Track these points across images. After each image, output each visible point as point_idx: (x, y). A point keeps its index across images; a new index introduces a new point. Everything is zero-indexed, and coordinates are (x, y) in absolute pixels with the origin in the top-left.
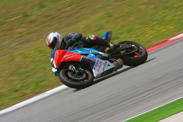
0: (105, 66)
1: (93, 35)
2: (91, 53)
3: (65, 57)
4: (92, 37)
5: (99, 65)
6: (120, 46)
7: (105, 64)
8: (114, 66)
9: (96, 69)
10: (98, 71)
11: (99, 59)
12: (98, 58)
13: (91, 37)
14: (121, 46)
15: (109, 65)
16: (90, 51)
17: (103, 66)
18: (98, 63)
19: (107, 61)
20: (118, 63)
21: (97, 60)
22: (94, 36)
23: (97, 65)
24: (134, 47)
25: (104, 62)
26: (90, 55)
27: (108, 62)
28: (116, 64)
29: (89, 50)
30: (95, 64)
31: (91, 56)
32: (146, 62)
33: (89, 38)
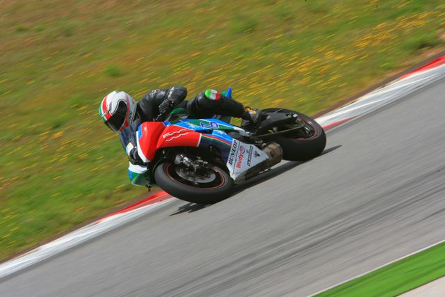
0: (250, 156)
1: (212, 90)
2: (217, 129)
3: (164, 137)
4: (212, 94)
5: (239, 155)
6: (267, 116)
7: (249, 152)
8: (267, 157)
9: (234, 162)
10: (239, 166)
11: (237, 141)
12: (234, 139)
13: (210, 93)
14: (269, 117)
15: (258, 155)
16: (214, 126)
17: (246, 156)
18: (237, 149)
19: (253, 146)
20: (273, 150)
21: (233, 143)
22: (216, 92)
23: (235, 154)
24: (296, 118)
25: (247, 146)
26: (216, 133)
27: (255, 149)
28: (271, 153)
29: (211, 123)
30: (231, 153)
31: (219, 134)
32: (325, 153)
33: (205, 96)
